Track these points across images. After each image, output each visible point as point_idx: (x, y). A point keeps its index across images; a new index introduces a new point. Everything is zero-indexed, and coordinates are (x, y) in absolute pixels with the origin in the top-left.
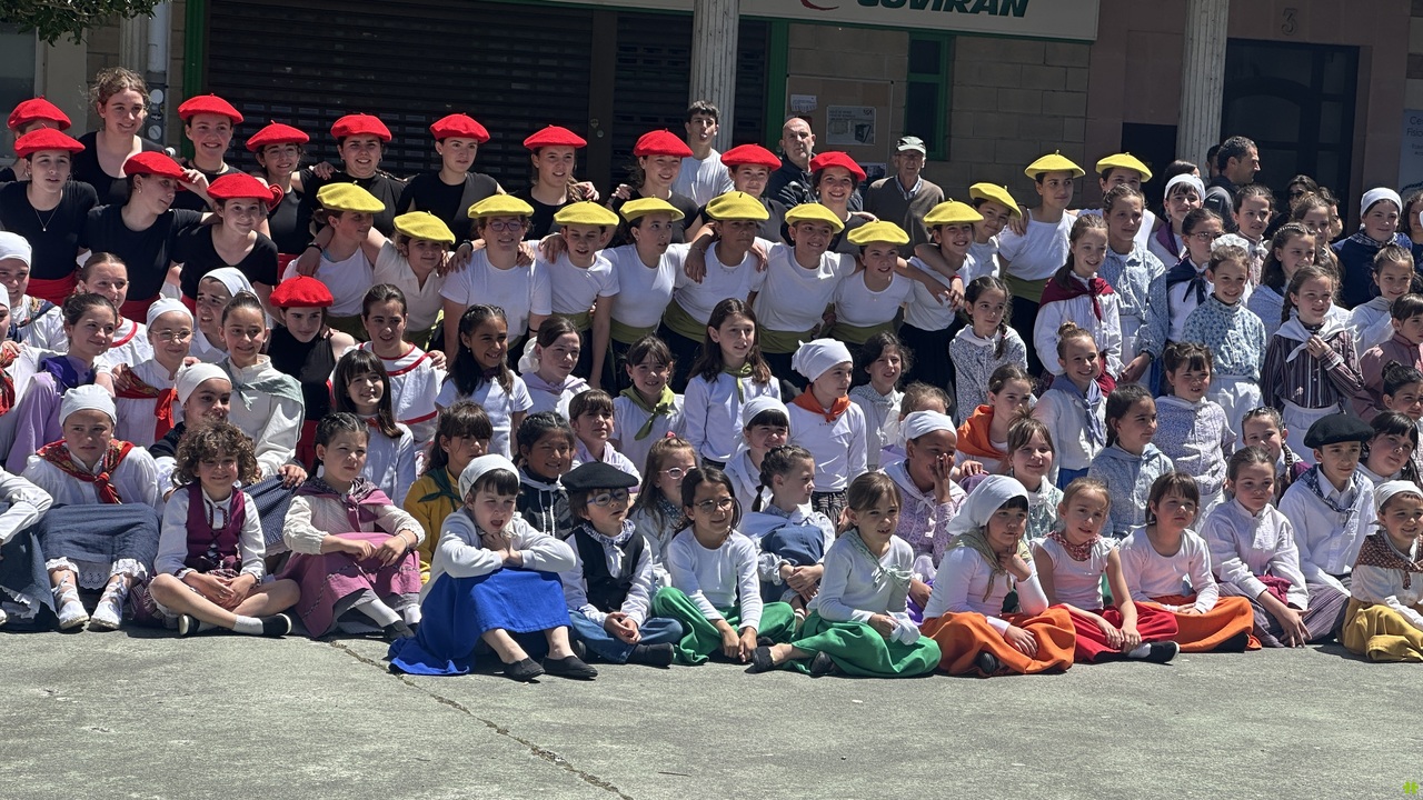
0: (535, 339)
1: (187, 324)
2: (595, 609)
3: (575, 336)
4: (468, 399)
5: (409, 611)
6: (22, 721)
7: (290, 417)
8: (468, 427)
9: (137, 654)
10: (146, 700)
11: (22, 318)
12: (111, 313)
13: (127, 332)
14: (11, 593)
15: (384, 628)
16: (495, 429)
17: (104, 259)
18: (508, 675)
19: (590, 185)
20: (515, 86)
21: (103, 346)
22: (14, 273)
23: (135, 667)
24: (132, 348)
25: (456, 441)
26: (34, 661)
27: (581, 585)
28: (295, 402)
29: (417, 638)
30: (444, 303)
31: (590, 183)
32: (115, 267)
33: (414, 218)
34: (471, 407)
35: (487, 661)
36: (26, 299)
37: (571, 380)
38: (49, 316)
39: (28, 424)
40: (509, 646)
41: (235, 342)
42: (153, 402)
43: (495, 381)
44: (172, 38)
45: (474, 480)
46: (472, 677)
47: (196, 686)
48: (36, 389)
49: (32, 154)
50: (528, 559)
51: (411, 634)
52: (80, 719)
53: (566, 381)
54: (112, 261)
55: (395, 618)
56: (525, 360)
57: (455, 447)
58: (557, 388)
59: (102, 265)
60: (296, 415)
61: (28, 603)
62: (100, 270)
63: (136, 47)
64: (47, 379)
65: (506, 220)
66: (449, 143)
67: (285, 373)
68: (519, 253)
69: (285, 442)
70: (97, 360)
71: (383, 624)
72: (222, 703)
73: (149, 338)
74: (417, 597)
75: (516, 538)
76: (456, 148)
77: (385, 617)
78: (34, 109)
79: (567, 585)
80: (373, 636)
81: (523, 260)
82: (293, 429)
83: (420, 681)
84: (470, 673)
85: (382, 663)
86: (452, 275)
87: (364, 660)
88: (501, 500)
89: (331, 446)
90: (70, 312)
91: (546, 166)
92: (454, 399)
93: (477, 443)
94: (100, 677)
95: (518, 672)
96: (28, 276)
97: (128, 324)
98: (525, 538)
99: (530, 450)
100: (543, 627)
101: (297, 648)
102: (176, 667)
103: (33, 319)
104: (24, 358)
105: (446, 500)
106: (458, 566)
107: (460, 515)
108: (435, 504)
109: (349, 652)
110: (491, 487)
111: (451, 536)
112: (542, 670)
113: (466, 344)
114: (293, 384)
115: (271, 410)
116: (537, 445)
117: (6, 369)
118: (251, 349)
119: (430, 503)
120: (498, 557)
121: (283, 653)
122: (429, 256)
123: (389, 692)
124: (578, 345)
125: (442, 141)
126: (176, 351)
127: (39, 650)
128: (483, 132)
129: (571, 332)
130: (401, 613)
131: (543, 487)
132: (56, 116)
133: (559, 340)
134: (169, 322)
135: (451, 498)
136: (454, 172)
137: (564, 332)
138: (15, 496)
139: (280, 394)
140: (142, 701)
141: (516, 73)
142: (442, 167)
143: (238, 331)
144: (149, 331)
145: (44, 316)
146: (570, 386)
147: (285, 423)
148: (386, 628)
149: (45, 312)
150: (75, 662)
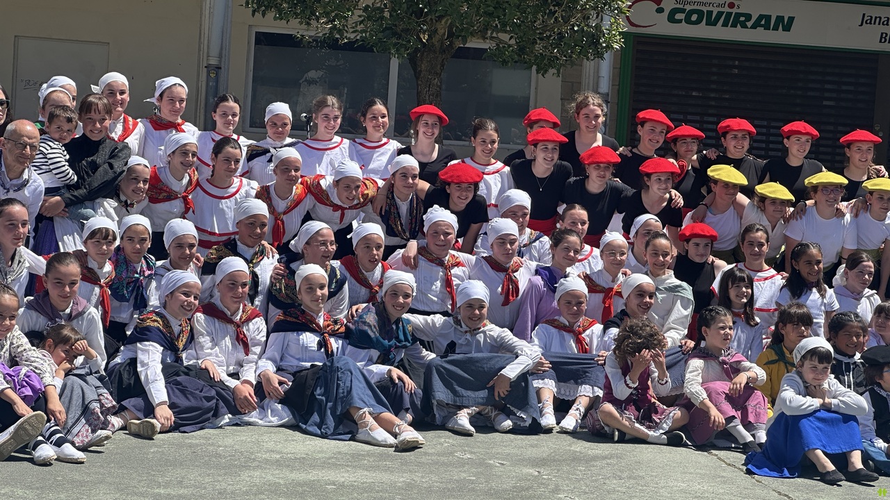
0: (844, 265)
1: (624, 248)
2: (881, 441)
3: (871, 264)
4: (797, 301)
5: (758, 434)
6: (523, 489)
7: (686, 309)
8: (798, 317)
9: (590, 452)
10: (596, 481)
11: (525, 242)
12: (578, 242)
13: (587, 253)
14: (515, 410)
15: (742, 444)
16: (815, 320)
17: (574, 208)
18: (822, 480)
19: (883, 168)
20: (825, 103)
21: (572, 261)
22: (520, 214)
23: (589, 460)
24: (589, 263)
25: (789, 326)
26: (529, 452)
27: (872, 425)
28: (689, 299)
29: (763, 453)
30: (786, 240)
31: (882, 167)
32: (581, 213)
33: (770, 187)
34: (799, 306)
35: (809, 470)
36: (528, 230)
37: (867, 292)
38: (540, 242)
39: (527, 307)
40: (823, 461)
41: (654, 260)
42: (601, 296)
43: (814, 290)
44: (613, 73)
45: (803, 353)
46: (799, 480)
47: (625, 475)
48: (532, 286)
49: (537, 144)
50: (834, 405)
51: (759, 450)
52: (557, 490)
53: (864, 293)
54: (579, 209)
55: (751, 439)
56: (837, 279)
57: (789, 331)
58: (858, 296)
59: (573, 211)
60: (689, 308)
61: (525, 417)
62: (572, 214)
63: (591, 78)
64: (539, 280)
65: (832, 188)
66: (793, 139)
67: (682, 281)
68: (837, 209)
69: (682, 324)
70: (568, 270)
71: (742, 442)
72: (642, 486)
73: (601, 256)
74: (764, 426)
75: (830, 392)
76: (797, 142)
77: (743, 438)
78: (539, 114)
79: (861, 424)
80: (735, 449)
81: (839, 214)
82: (687, 316)
83: (765, 480)
84: (798, 477)
85: (741, 467)
86: (793, 222)
87: (729, 465)
88: (821, 366)
89: (712, 327)
90: (555, 239)
91: (855, 155)
92: (789, 300)
93: (803, 328)
94: (569, 465)
95: (828, 478)
96: (528, 216)
97: (587, 248)
98: (836, 391)
99: (837, 336)
100: (845, 451)
101: (687, 456)
102: (613, 461)
103: (531, 243)
104: (525, 268)
105: (782, 365)
106: (790, 408)
107: (793, 375)
108: (775, 367)
109: (719, 458)
110: (814, 358)
111: (787, 388)
112: (843, 478)
113: (796, 267)
114: (687, 288)
115: (674, 304)
116: (841, 333)
117: (515, 274)
118: (663, 266)
119: (772, 366)
120: (817, 402)
121: (678, 457)
122: (778, 210)
123: (746, 486)
124: (873, 270)
125: (788, 138)
126: (617, 264)
127: (532, 446)
128: (816, 133)
129: (868, 261)
130: (753, 436)
131: (846, 360)
132: (552, 119)
133: (860, 266)
134: (614, 247)
135: (785, 363)
136: (796, 157)
137: (864, 261)
138: (519, 352)
139: (680, 294)
140: (593, 481)
141: (827, 95)
142: (788, 155)
143: (655, 254)
144: (602, 252)
145: (538, 241)
146: (866, 295)
147: (682, 312)
148: (743, 444)
149: (538, 239)
150: (553, 454)
